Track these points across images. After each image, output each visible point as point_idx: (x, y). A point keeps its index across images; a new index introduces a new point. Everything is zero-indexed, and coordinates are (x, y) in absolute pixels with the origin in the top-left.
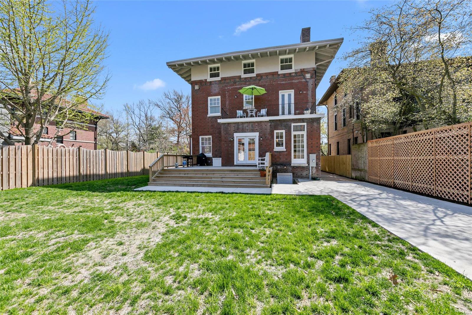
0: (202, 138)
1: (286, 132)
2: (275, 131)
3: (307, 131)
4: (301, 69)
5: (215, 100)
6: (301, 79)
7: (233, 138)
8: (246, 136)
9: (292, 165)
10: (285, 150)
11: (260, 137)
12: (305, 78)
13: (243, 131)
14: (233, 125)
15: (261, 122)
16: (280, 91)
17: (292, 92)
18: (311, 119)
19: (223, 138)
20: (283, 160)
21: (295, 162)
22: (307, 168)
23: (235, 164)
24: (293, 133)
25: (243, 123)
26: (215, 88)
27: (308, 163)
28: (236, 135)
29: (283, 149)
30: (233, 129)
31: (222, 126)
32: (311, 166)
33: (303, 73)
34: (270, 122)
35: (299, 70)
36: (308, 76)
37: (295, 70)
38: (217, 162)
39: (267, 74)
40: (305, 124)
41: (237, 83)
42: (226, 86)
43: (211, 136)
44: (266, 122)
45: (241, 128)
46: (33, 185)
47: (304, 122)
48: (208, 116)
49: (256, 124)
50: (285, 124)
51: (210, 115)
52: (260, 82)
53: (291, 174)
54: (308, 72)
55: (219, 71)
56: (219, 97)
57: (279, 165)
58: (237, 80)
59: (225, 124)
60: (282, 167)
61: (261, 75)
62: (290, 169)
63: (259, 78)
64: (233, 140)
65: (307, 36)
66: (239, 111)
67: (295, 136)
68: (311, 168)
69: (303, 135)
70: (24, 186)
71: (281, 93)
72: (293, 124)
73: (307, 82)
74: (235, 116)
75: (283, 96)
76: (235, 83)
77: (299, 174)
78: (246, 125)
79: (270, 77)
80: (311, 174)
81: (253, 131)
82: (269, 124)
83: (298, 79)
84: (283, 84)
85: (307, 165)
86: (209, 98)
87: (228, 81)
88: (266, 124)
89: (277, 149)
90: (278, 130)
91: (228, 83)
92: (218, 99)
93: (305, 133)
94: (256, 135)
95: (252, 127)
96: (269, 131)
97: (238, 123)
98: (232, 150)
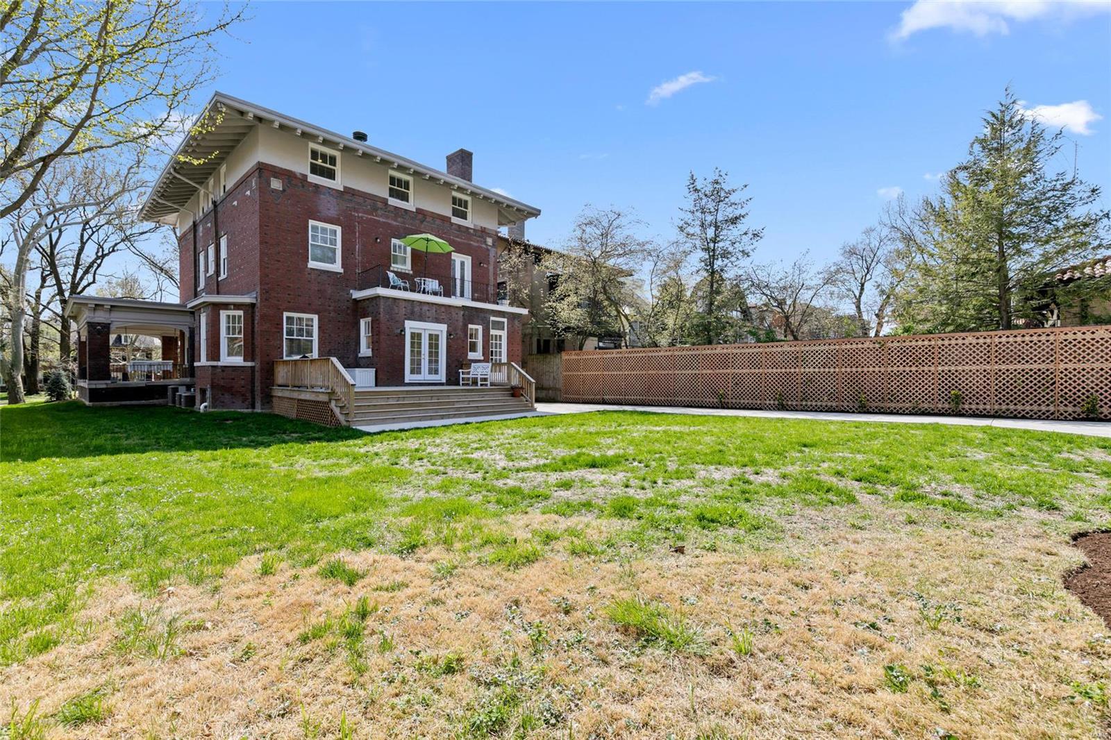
0: (289, 317)
1: (483, 330)
2: (469, 326)
3: (508, 332)
4: (481, 227)
5: (324, 231)
6: (481, 242)
7: (403, 330)
8: (426, 328)
10: (482, 358)
11: (449, 333)
12: (485, 243)
13: (421, 318)
14: (402, 303)
15: (450, 306)
16: (456, 255)
17: (467, 260)
18: (512, 314)
23: (407, 381)
24: (492, 332)
25: (421, 303)
26: (329, 206)
28: (408, 324)
29: (480, 356)
30: (403, 311)
31: (382, 302)
33: (483, 234)
34: (464, 310)
36: (491, 241)
37: (471, 224)
39: (434, 216)
40: (505, 320)
41: (380, 212)
42: (355, 210)
43: (314, 316)
44: (457, 307)
45: (418, 311)
47: (504, 317)
48: (310, 266)
49: (443, 309)
50: (482, 316)
52: (423, 226)
54: (489, 235)
55: (336, 167)
56: (338, 229)
58: (379, 205)
59: (388, 298)
61: (425, 213)
63: (420, 216)
64: (404, 334)
66: (391, 273)
69: (502, 337)
71: (458, 258)
72: (492, 318)
73: (488, 249)
74: (390, 285)
75: (462, 264)
76: (375, 209)
78: (425, 308)
79: (438, 222)
81: (437, 321)
82: (462, 313)
83: (477, 241)
84: (457, 242)
86: (311, 223)
87: (358, 199)
88: (457, 311)
89: (471, 355)
90: (472, 324)
91: (359, 204)
92: (334, 234)
93: (505, 334)
94: (441, 329)
95: (440, 313)
96: (461, 324)
97: (413, 301)
98: (401, 354)
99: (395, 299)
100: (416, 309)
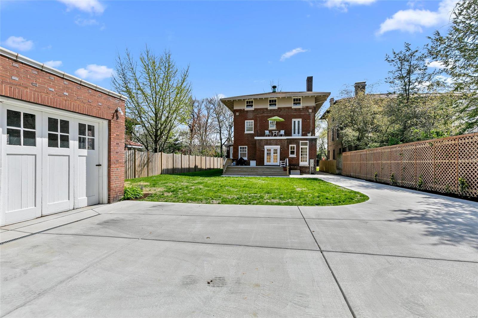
0: (240, 147)
1: (296, 146)
2: (290, 145)
3: (309, 146)
4: (306, 106)
5: (250, 122)
6: (306, 112)
7: (264, 149)
8: (272, 148)
9: (300, 166)
10: (296, 157)
11: (281, 148)
12: (308, 112)
13: (270, 144)
14: (264, 141)
15: (281, 139)
16: (293, 119)
17: (300, 120)
18: (311, 139)
19: (257, 148)
20: (294, 162)
21: (302, 164)
22: (309, 168)
23: (265, 164)
24: (301, 147)
25: (270, 140)
26: (251, 115)
27: (309, 164)
28: (265, 147)
29: (294, 156)
30: (264, 143)
31: (257, 141)
32: (311, 166)
33: (307, 109)
35: (305, 107)
36: (310, 111)
37: (303, 107)
38: (253, 163)
39: (284, 108)
40: (308, 142)
41: (265, 113)
42: (258, 114)
43: (247, 146)
44: (284, 139)
45: (269, 143)
46: (161, 174)
47: (307, 140)
48: (245, 133)
49: (279, 141)
50: (296, 141)
51: (246, 132)
52: (280, 113)
53: (299, 171)
54: (310, 108)
55: (253, 104)
56: (253, 121)
57: (292, 166)
58: (265, 110)
59: (259, 140)
60: (294, 167)
61: (281, 108)
62: (299, 168)
63: (279, 110)
64: (264, 150)
65: (310, 82)
66: (267, 131)
67: (302, 148)
68: (311, 168)
69: (306, 148)
70: (159, 174)
71: (293, 120)
72: (300, 142)
73: (309, 114)
74: (263, 135)
75: (295, 122)
76: (264, 112)
77: (304, 171)
78: (272, 141)
79: (286, 110)
80: (311, 171)
81: (276, 145)
82: (286, 141)
83: (304, 112)
84: (295, 115)
85: (309, 166)
86: (246, 121)
87: (259, 111)
88: (284, 140)
89: (291, 156)
90: (291, 144)
91: (259, 112)
92: (252, 122)
93: (308, 147)
94: (278, 147)
95: (276, 142)
96: (286, 145)
97: (267, 139)
98: (263, 156)
99: (261, 140)
100: (268, 142)
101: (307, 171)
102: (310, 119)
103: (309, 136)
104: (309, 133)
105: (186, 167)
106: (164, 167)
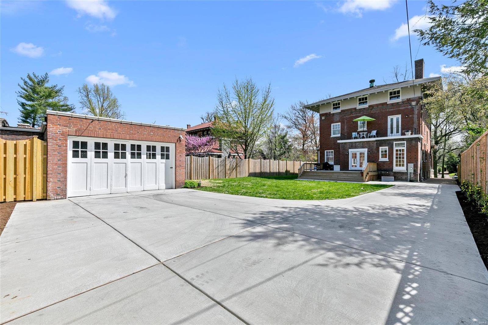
0: (327, 152)
1: (389, 148)
2: (380, 148)
3: (407, 147)
4: (408, 99)
5: (336, 125)
6: (408, 106)
7: (348, 152)
8: (358, 151)
9: (393, 171)
10: (388, 160)
11: (368, 151)
12: (411, 105)
13: (356, 148)
14: (348, 144)
15: (369, 141)
16: (388, 117)
17: (400, 116)
18: (410, 138)
19: (341, 152)
20: (386, 167)
21: (396, 169)
22: (406, 173)
23: (350, 169)
24: (395, 148)
25: (355, 142)
26: (337, 118)
27: (407, 169)
28: (350, 150)
29: (387, 159)
30: (348, 146)
31: (341, 145)
32: (409, 172)
33: (409, 102)
34: (377, 141)
35: (406, 100)
36: (414, 103)
37: (402, 100)
38: (337, 168)
39: (377, 105)
40: (405, 142)
41: (354, 113)
42: (345, 116)
43: (333, 151)
44: (373, 141)
45: (354, 146)
46: (249, 176)
48: (331, 137)
49: (366, 143)
50: (389, 143)
51: (332, 136)
52: (372, 111)
53: (393, 177)
54: (413, 101)
55: (340, 106)
56: (340, 123)
57: (383, 171)
58: (353, 111)
59: (342, 143)
60: (385, 172)
61: (373, 106)
62: (392, 174)
63: (371, 108)
64: (348, 154)
66: (355, 133)
67: (397, 150)
68: (409, 174)
69: (403, 150)
70: (247, 176)
71: (389, 118)
72: (394, 143)
73: (413, 108)
74: (350, 138)
75: (392, 120)
76: (351, 113)
77: (400, 177)
78: (358, 144)
79: (379, 107)
80: (409, 177)
81: (363, 147)
82: (376, 143)
83: (405, 106)
84: (392, 111)
85: (406, 171)
86: (332, 125)
87: (347, 112)
88: (373, 142)
89: (381, 159)
90: (382, 146)
92: (339, 125)
93: (405, 148)
94: (365, 151)
95: (362, 145)
96: (375, 147)
97: (352, 142)
98: (348, 160)
99: (345, 143)
100: (353, 145)
101: (404, 177)
102: (413, 114)
103: (409, 135)
104: (408, 131)
105: (275, 171)
106: (252, 171)
